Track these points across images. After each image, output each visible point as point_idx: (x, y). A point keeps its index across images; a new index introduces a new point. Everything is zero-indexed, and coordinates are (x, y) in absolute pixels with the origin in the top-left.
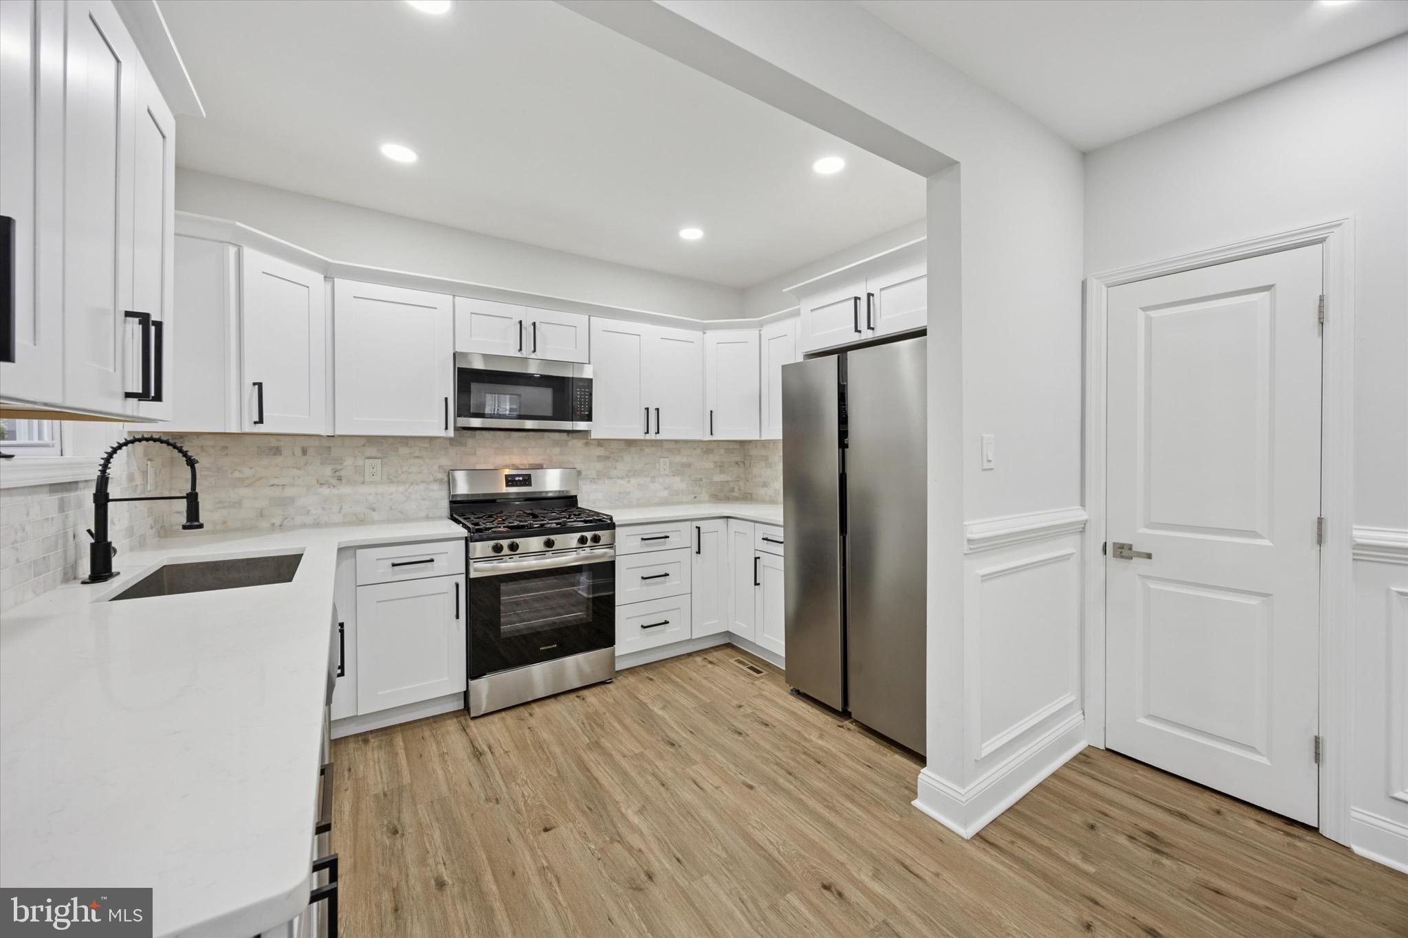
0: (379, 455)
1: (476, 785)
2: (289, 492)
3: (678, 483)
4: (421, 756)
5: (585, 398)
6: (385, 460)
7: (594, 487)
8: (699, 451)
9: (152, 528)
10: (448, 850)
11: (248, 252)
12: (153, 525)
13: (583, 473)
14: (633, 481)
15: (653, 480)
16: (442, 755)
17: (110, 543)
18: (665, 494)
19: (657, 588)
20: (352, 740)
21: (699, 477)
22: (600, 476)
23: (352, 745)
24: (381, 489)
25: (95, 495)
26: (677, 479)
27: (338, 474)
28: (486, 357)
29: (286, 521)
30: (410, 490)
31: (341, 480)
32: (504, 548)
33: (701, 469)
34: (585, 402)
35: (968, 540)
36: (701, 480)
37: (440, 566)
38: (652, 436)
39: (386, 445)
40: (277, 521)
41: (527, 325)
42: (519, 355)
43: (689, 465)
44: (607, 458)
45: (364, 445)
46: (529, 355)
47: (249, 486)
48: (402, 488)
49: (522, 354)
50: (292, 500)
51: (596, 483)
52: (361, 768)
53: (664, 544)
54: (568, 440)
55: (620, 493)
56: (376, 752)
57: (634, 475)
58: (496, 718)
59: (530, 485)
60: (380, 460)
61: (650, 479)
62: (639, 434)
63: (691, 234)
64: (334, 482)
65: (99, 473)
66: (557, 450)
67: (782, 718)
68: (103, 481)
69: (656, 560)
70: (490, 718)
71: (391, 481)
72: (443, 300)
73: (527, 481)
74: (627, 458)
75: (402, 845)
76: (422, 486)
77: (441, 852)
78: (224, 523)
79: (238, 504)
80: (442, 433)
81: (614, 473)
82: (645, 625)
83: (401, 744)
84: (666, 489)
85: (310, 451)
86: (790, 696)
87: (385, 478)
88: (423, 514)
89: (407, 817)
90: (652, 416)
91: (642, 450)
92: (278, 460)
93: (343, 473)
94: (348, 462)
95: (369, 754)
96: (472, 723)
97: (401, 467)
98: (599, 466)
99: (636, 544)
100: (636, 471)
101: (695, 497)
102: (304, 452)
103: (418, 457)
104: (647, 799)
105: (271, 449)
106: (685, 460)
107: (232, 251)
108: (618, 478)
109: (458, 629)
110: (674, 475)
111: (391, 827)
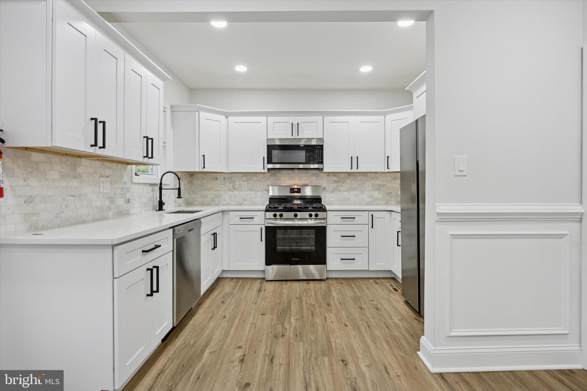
0: (247, 180)
1: (253, 298)
2: (220, 193)
3: (377, 194)
4: (244, 287)
5: (320, 154)
6: (248, 182)
7: (332, 195)
8: (390, 178)
9: (183, 202)
10: (233, 311)
11: (201, 113)
12: (184, 201)
13: (326, 189)
14: (352, 193)
15: (362, 192)
16: (250, 288)
17: (162, 201)
18: (370, 199)
19: (348, 242)
20: (229, 279)
21: (390, 191)
22: (334, 190)
23: (228, 280)
24: (247, 193)
25: (159, 187)
26: (376, 192)
27: (234, 187)
28: (280, 139)
29: (219, 203)
30: (257, 193)
31: (235, 189)
32: (277, 216)
33: (391, 188)
34: (320, 155)
35: (437, 214)
36: (391, 193)
37: (256, 220)
38: (354, 170)
39: (249, 176)
40: (217, 203)
41: (295, 124)
42: (292, 137)
43: (384, 186)
44: (338, 182)
45: (242, 176)
46: (296, 137)
47: (209, 190)
48: (254, 193)
49: (293, 137)
50: (221, 195)
51: (332, 193)
52: (226, 286)
53: (353, 221)
54: (319, 174)
55: (344, 198)
56: (233, 283)
57: (352, 190)
58: (273, 283)
59: (300, 192)
60: (247, 182)
61: (360, 192)
62: (349, 170)
63: (366, 69)
64: (233, 190)
65: (160, 181)
66: (314, 178)
67: (388, 309)
68: (161, 184)
69: (348, 228)
70: (272, 282)
71: (250, 190)
72: (263, 119)
73: (299, 190)
74: (349, 182)
75: (222, 306)
76: (261, 192)
77: (230, 311)
78: (203, 202)
79: (206, 196)
80: (263, 171)
81: (342, 188)
82: (342, 258)
83: (241, 283)
84: (370, 197)
85: (226, 179)
86: (403, 303)
87: (248, 188)
88: (261, 203)
89: (228, 300)
90: (354, 161)
91: (356, 178)
92: (217, 182)
93: (235, 187)
94: (237, 182)
95: (230, 283)
96: (265, 282)
97: (254, 185)
98: (334, 185)
99: (338, 220)
100: (353, 188)
101: (387, 202)
102: (224, 179)
103: (260, 181)
104: (302, 317)
105: (215, 178)
106: (381, 183)
107: (197, 113)
108: (344, 191)
109: (262, 246)
110: (374, 191)
111: (223, 301)
